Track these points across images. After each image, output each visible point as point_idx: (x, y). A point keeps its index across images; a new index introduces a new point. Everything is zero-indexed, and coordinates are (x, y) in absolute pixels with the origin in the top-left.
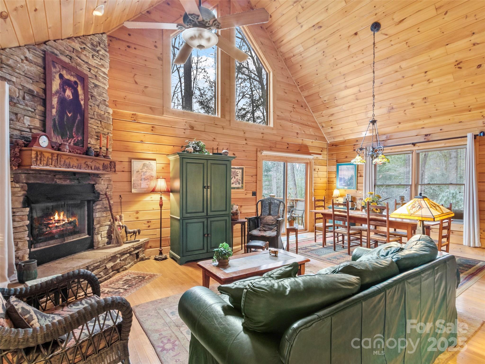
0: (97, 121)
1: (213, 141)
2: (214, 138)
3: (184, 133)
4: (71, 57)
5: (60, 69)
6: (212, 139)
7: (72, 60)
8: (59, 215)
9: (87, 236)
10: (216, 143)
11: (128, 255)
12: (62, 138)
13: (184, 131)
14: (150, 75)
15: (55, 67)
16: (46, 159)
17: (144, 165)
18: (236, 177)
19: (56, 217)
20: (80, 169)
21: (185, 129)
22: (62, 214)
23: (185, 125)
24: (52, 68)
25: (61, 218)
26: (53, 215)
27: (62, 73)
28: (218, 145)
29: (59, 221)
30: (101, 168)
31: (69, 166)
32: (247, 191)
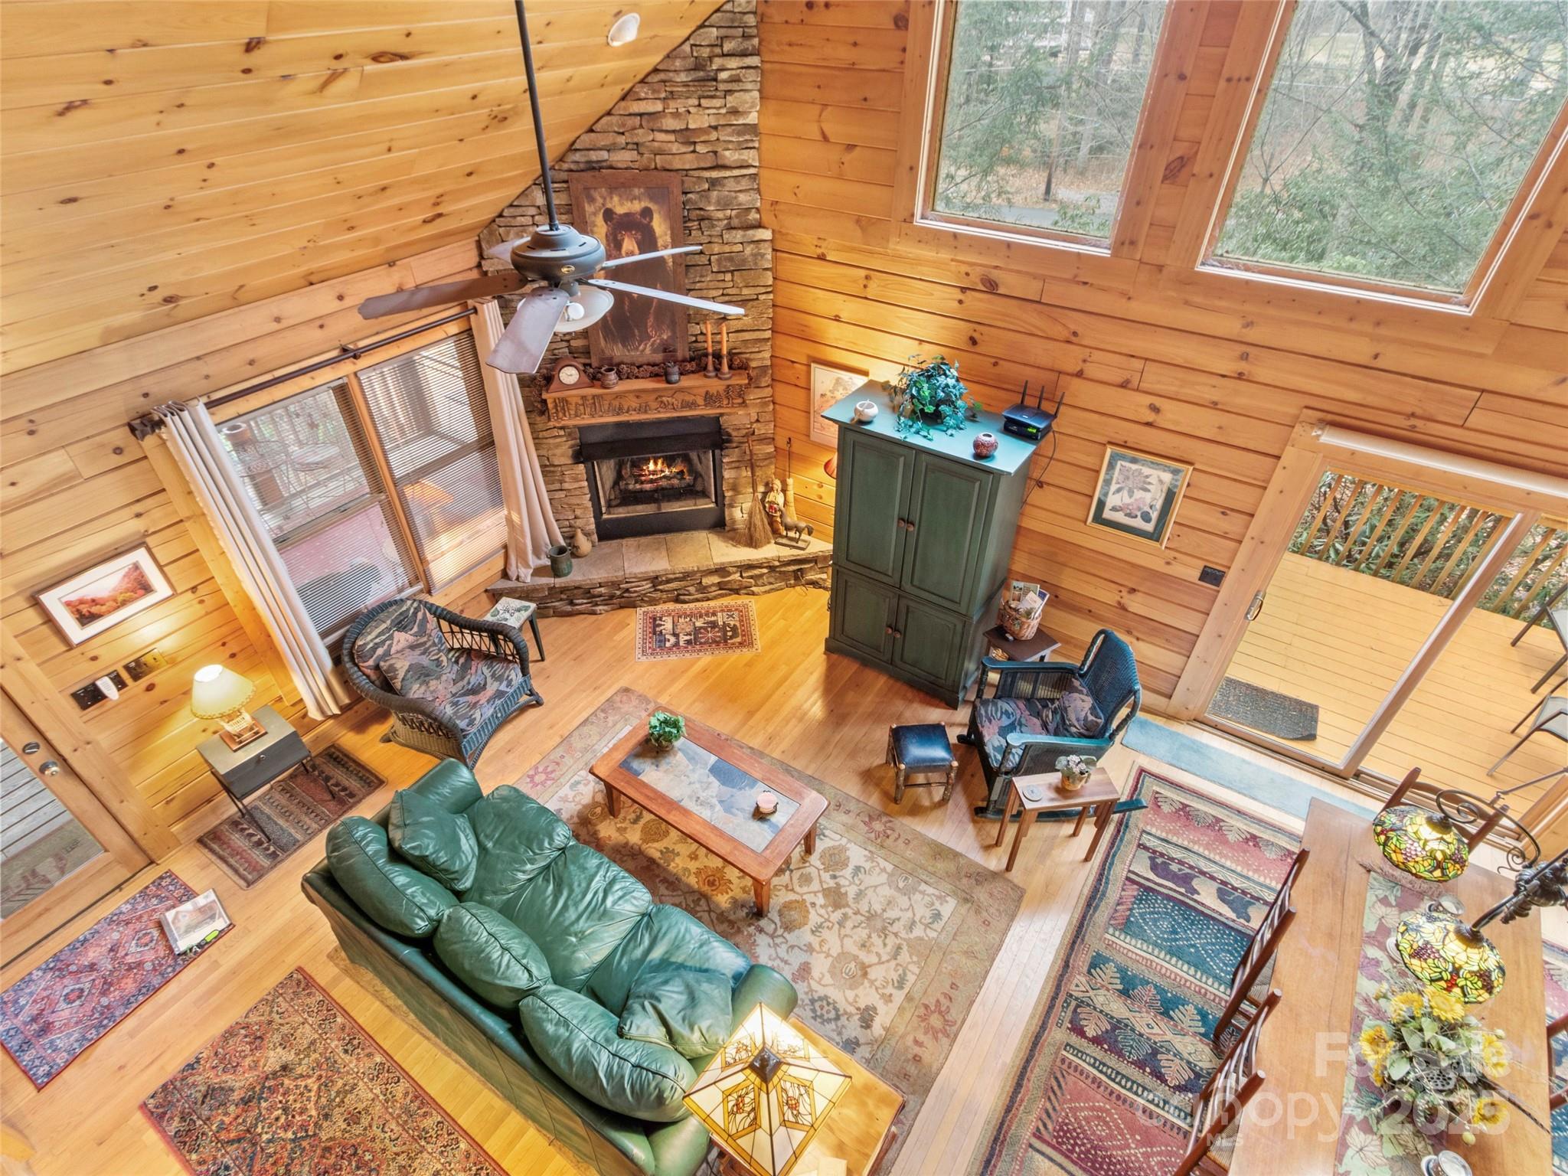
0: (721, 277)
1: (1068, 342)
2: (1075, 334)
3: (960, 302)
4: (637, 144)
5: (605, 199)
6: (1065, 334)
7: (642, 150)
8: (656, 464)
9: (712, 505)
10: (1077, 352)
11: (765, 571)
12: (624, 345)
13: (961, 296)
14: (865, 99)
15: (592, 200)
16: (573, 407)
17: (838, 381)
18: (1139, 494)
19: (651, 466)
20: (646, 412)
21: (963, 290)
22: (660, 462)
23: (967, 274)
24: (586, 206)
25: (659, 466)
26: (647, 461)
27: (609, 206)
28: (1085, 361)
29: (654, 473)
30: (700, 401)
31: (620, 411)
32: (1174, 554)
